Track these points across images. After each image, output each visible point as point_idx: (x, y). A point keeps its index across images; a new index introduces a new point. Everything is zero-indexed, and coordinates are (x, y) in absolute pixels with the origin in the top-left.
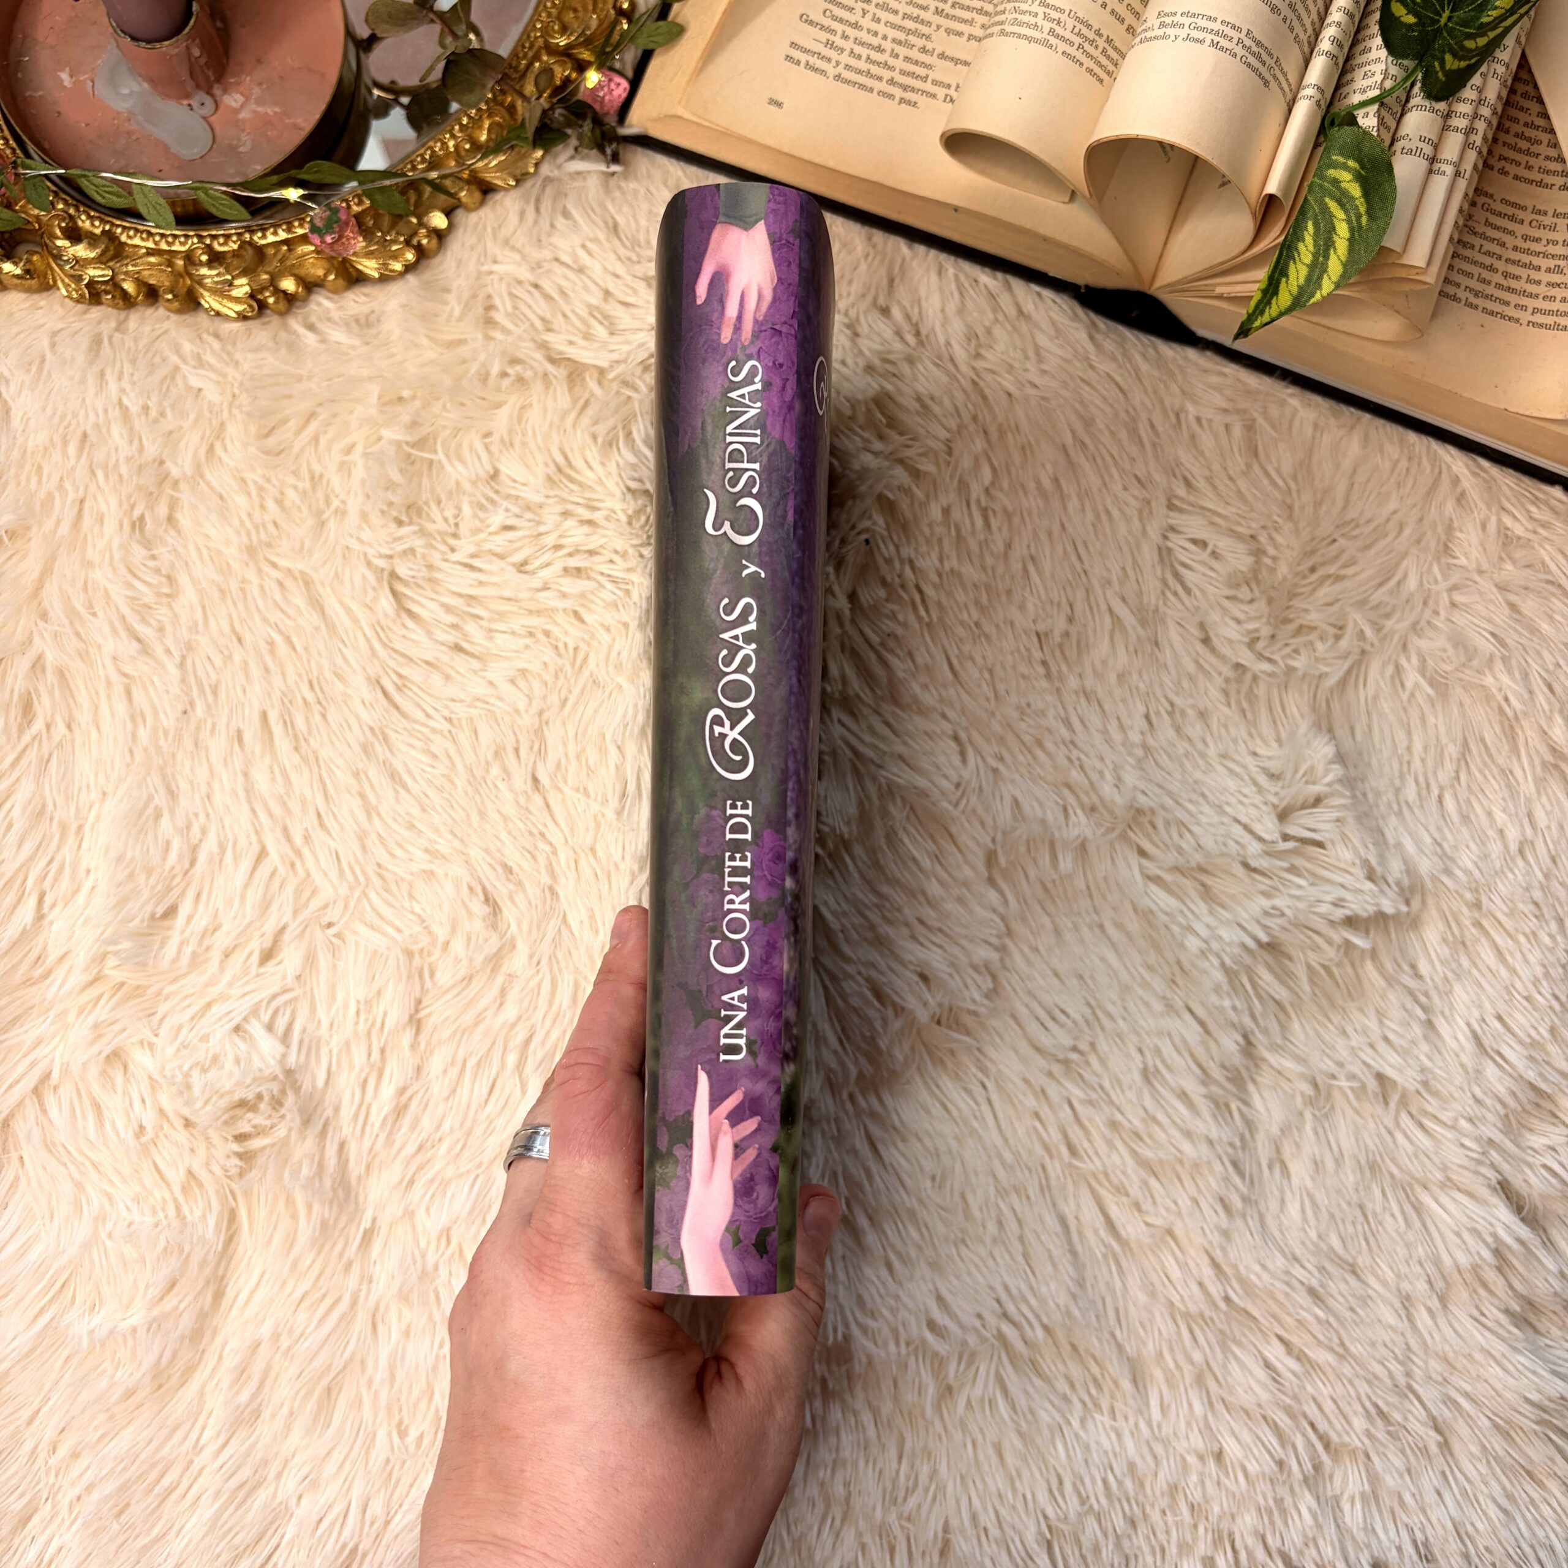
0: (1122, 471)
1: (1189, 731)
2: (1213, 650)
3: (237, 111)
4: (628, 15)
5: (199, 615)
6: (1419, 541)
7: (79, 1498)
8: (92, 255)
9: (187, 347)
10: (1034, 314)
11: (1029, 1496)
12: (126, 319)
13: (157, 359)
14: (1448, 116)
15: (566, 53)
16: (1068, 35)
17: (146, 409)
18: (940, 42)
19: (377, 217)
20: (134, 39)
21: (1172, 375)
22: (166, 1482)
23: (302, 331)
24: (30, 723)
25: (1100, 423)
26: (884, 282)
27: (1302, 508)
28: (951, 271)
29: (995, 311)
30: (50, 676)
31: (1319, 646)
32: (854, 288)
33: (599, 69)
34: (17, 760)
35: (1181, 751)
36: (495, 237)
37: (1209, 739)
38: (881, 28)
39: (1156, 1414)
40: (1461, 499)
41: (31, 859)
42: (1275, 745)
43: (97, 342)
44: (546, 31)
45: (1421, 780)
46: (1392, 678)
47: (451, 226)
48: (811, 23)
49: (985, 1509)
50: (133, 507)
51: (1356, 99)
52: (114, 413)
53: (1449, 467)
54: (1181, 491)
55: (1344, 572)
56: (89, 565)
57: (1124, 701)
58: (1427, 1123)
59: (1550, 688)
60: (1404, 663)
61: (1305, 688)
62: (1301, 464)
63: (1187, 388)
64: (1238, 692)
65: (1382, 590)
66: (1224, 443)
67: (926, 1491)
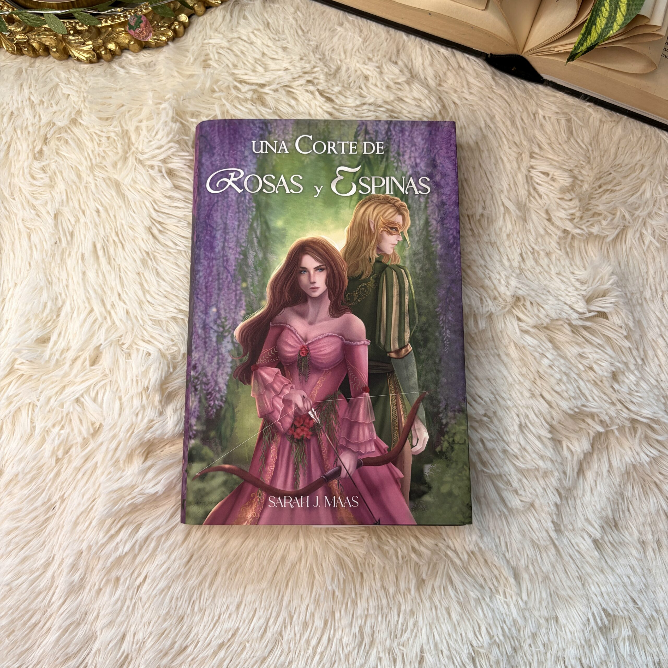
0: (508, 140)
1: (541, 262)
2: (553, 224)
5: (64, 197)
6: (651, 174)
8: (19, 30)
10: (466, 67)
11: (464, 634)
12: (34, 63)
17: (42, 102)
19: (154, 15)
21: (531, 97)
22: (33, 620)
23: (117, 68)
25: (497, 118)
26: (395, 50)
27: (594, 158)
28: (427, 47)
29: (448, 65)
31: (604, 223)
32: (380, 53)
35: (538, 271)
36: (211, 27)
37: (551, 266)
42: (583, 269)
43: (20, 72)
45: (653, 288)
46: (639, 239)
47: (190, 22)
49: (442, 641)
50: (34, 148)
52: (26, 103)
53: (665, 141)
54: (537, 150)
55: (615, 188)
56: (12, 175)
57: (510, 247)
60: (644, 232)
61: (597, 243)
62: (594, 138)
63: (539, 102)
64: (565, 244)
65: (633, 197)
66: (557, 127)
67: (412, 631)
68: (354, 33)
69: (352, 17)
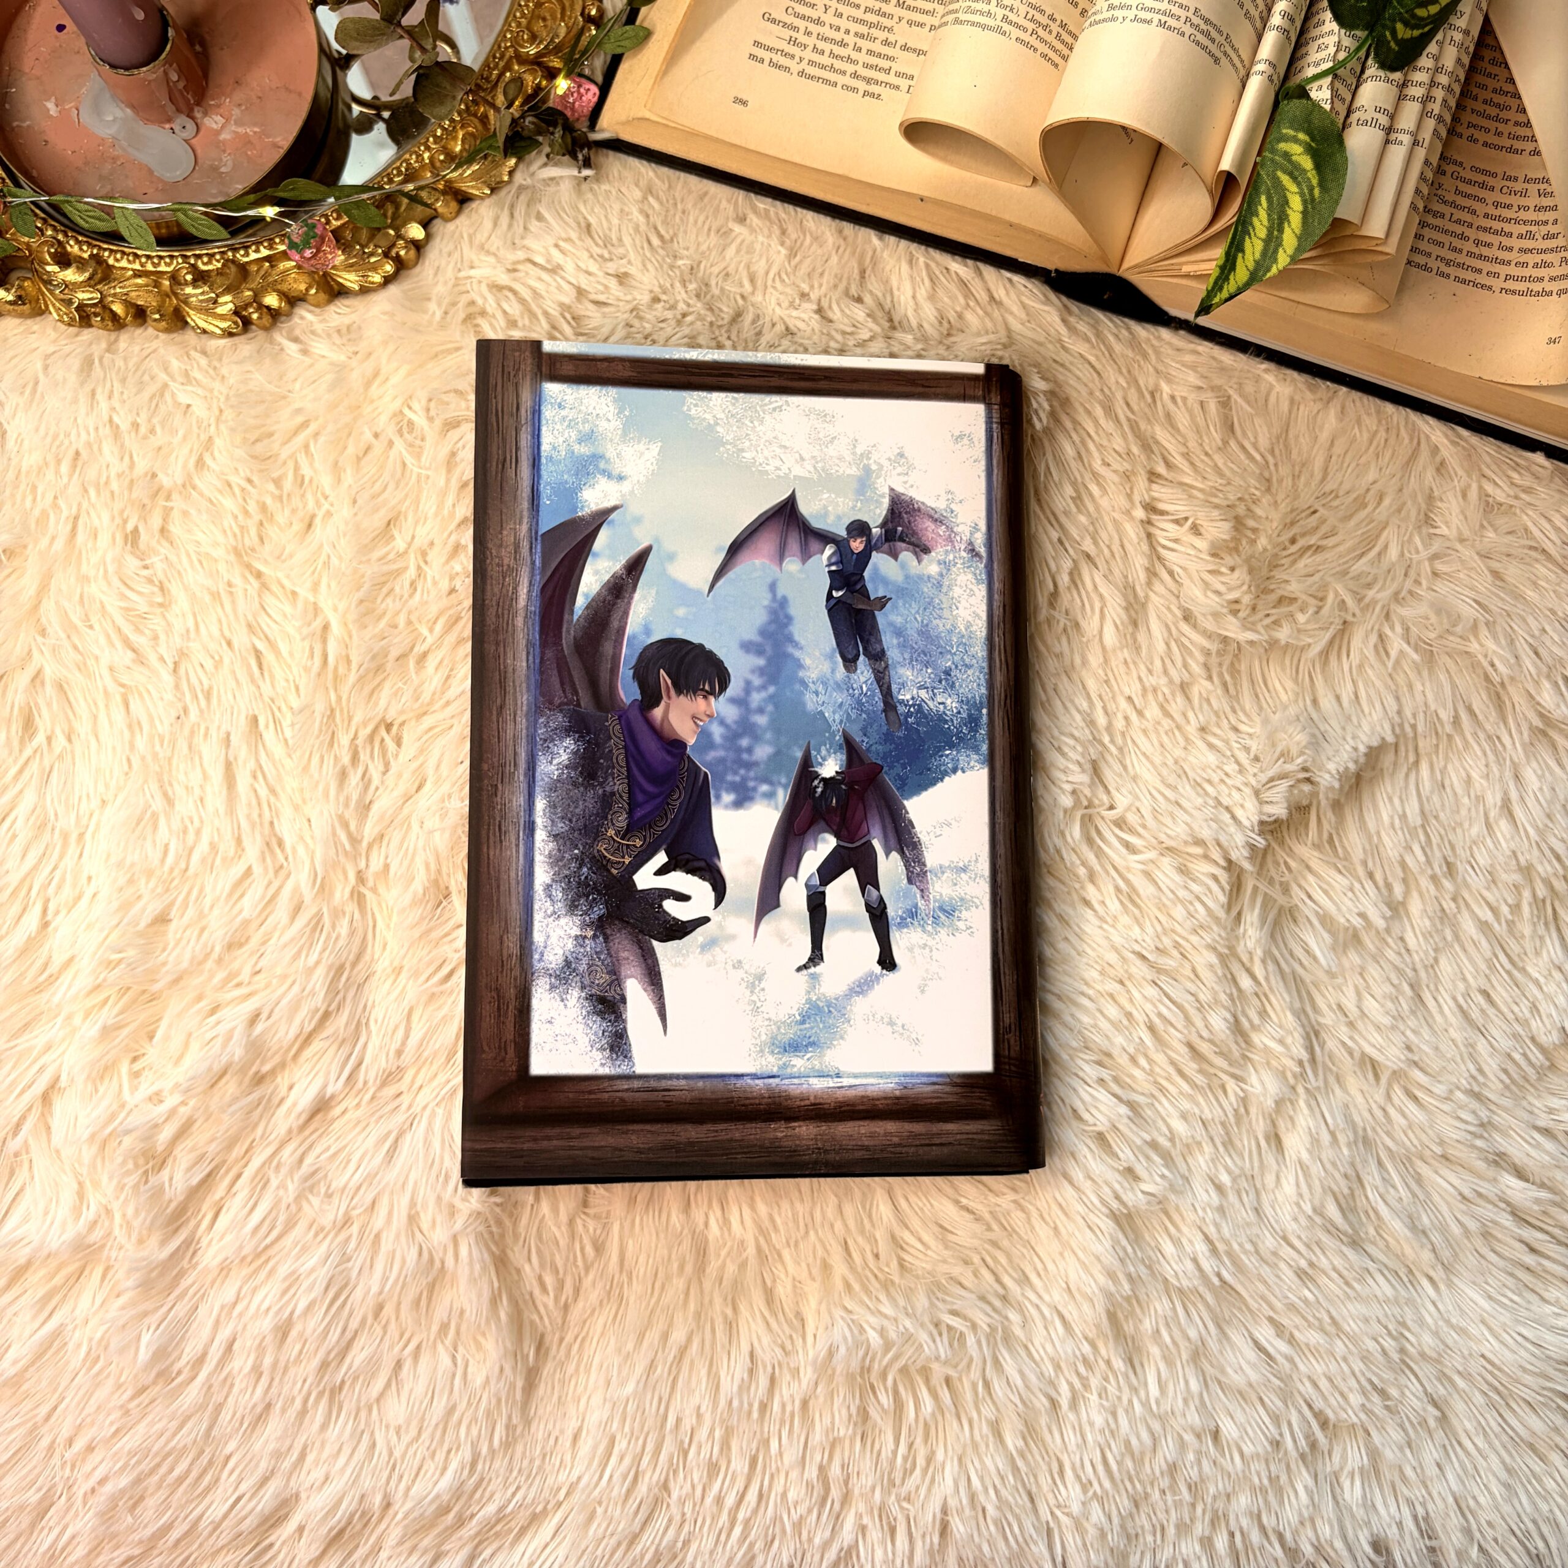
1: (1170, 709)
2: (1195, 626)
3: (218, 133)
4: (597, 21)
5: (191, 624)
6: (1399, 510)
7: (93, 1490)
8: (81, 278)
9: (175, 364)
10: (1005, 299)
12: (116, 340)
13: (146, 378)
14: (1404, 85)
15: (536, 62)
16: (1021, 21)
17: (136, 426)
18: (903, 34)
19: (356, 230)
20: (113, 66)
21: (1145, 356)
23: (285, 342)
24: (31, 737)
26: (856, 274)
27: (1280, 481)
28: (922, 260)
29: (966, 297)
30: (49, 689)
31: (1301, 618)
32: (824, 280)
33: (568, 76)
34: (21, 771)
36: (471, 243)
37: (1191, 715)
38: (844, 23)
39: (1154, 1390)
40: (1441, 468)
41: (35, 868)
42: (1257, 719)
43: (88, 363)
44: (516, 42)
46: (1376, 647)
47: (428, 236)
48: (774, 21)
50: (125, 522)
51: (1310, 72)
52: (105, 431)
53: (1428, 437)
54: (1160, 468)
55: (1324, 543)
56: (85, 579)
58: (1419, 1094)
59: (1536, 653)
60: (1388, 631)
61: (1287, 662)
62: (1278, 438)
63: (1160, 367)
64: (1220, 665)
65: (1364, 560)
66: (1200, 420)
67: (925, 1471)
68: (769, 237)
69: (763, 204)
